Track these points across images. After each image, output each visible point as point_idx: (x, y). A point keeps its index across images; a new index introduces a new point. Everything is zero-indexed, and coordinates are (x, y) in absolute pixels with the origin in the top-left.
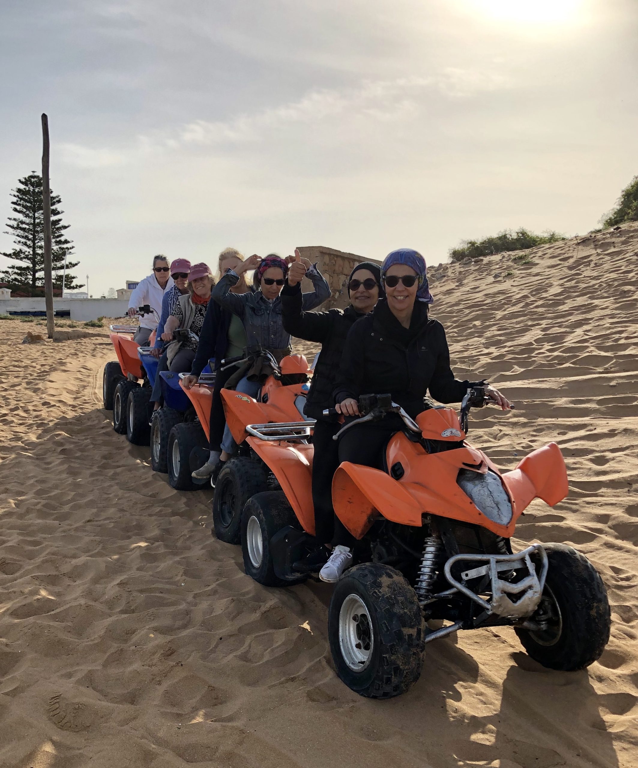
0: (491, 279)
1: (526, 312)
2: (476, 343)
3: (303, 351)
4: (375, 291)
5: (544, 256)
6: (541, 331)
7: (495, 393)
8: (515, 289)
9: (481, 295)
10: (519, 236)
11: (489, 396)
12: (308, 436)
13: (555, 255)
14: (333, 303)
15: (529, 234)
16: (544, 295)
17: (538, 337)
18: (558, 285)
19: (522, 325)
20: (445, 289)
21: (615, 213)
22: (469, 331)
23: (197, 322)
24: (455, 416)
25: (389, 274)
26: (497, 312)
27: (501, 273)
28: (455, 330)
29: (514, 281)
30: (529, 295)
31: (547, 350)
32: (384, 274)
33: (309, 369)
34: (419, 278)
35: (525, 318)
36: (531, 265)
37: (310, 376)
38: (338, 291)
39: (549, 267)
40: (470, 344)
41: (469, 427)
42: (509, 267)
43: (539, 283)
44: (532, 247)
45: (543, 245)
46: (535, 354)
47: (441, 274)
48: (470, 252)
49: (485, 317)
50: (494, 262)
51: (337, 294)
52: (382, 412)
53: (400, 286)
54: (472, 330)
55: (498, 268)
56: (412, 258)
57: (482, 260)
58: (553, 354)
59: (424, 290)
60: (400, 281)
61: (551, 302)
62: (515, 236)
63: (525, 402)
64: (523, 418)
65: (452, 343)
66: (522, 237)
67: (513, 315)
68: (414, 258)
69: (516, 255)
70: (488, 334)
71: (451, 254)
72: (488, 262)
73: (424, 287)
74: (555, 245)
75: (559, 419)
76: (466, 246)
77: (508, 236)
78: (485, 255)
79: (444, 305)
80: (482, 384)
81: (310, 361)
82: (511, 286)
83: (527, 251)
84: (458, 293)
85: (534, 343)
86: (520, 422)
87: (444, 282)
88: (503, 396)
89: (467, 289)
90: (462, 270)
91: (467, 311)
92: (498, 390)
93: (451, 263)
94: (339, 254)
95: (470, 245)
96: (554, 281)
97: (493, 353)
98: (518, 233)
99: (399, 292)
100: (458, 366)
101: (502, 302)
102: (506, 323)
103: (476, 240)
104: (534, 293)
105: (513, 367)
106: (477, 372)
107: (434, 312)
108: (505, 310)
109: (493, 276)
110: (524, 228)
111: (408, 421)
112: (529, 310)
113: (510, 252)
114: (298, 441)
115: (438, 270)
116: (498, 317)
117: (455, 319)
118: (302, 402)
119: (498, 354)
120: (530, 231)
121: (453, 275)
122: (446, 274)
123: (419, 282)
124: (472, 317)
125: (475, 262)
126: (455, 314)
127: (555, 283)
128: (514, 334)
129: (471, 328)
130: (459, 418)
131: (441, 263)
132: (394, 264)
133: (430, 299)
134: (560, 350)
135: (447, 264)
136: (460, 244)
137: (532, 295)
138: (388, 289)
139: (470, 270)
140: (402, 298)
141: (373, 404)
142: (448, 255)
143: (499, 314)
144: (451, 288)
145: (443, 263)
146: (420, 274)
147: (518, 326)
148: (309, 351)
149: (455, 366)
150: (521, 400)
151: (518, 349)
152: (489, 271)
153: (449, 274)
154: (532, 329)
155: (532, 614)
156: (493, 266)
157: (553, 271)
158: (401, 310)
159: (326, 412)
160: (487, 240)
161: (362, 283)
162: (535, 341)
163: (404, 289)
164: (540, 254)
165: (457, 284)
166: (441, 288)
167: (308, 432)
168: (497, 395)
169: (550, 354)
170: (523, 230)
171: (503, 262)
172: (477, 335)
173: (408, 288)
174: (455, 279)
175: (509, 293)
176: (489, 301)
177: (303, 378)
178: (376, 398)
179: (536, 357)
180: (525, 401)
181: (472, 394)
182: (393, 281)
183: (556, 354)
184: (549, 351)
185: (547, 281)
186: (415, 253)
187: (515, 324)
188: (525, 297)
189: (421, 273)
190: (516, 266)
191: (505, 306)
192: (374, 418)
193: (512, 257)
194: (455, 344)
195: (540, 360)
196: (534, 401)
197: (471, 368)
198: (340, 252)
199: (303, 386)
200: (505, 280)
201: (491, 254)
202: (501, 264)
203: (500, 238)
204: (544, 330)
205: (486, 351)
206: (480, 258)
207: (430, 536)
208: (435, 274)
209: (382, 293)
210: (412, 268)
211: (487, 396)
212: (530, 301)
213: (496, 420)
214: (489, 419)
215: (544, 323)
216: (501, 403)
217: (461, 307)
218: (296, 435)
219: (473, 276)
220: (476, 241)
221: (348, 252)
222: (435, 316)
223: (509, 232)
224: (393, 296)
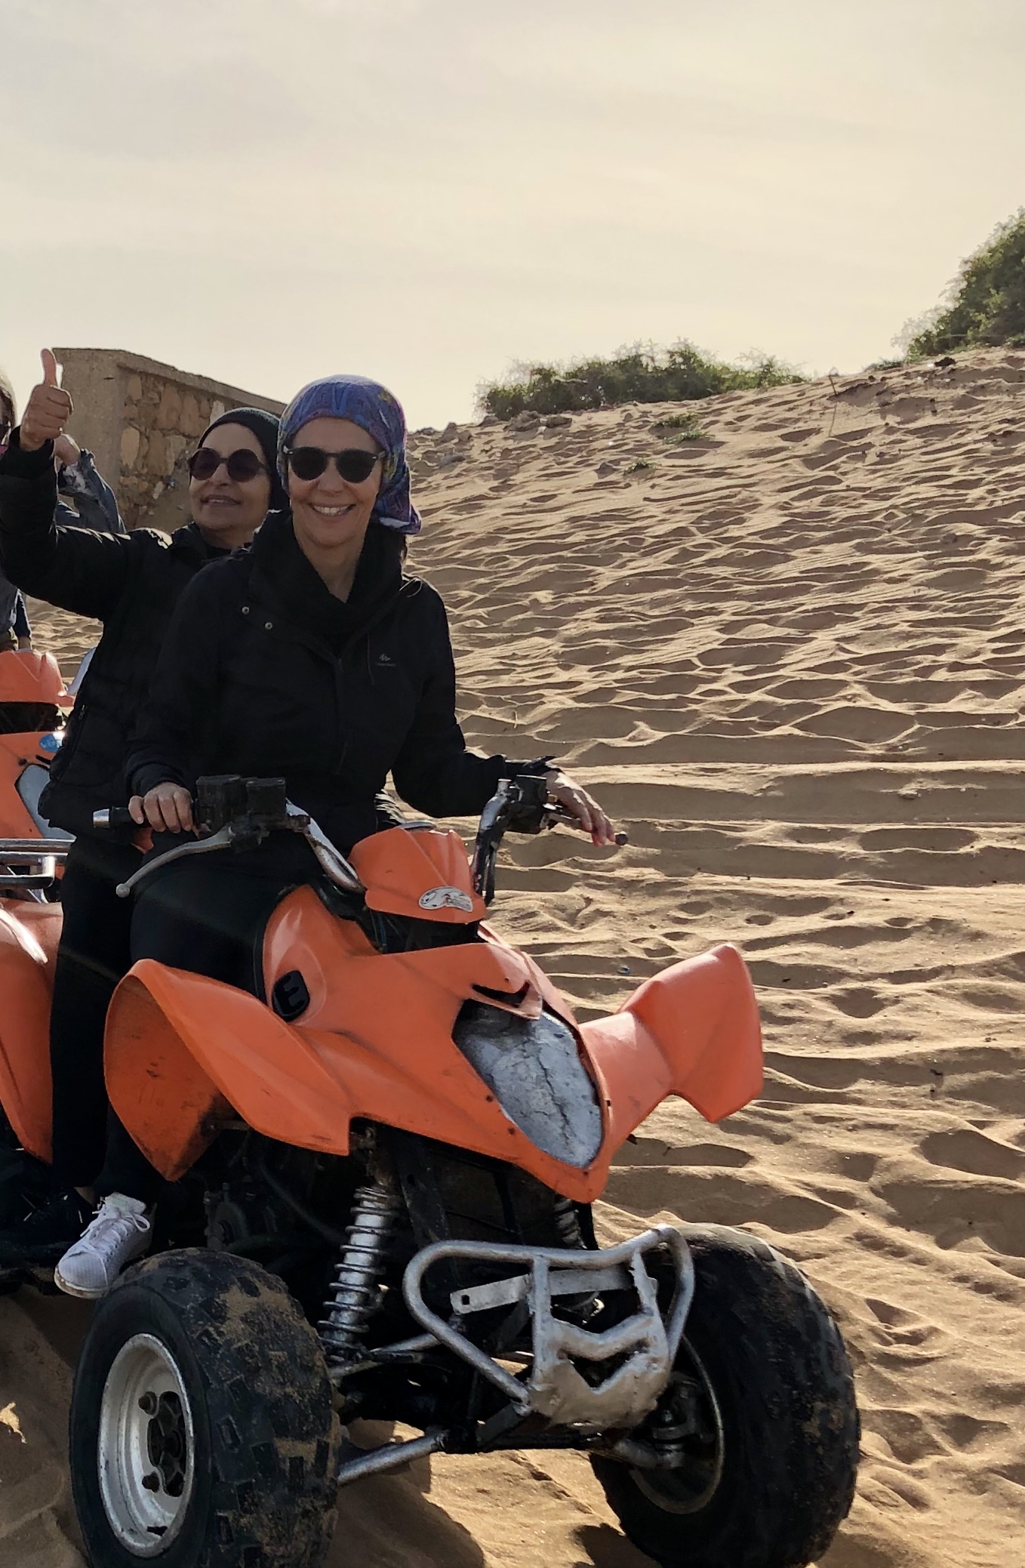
0: (589, 477)
1: (682, 574)
2: (535, 653)
3: (53, 639)
4: (257, 487)
5: (740, 424)
6: (718, 630)
7: (576, 796)
8: (653, 509)
9: (559, 520)
10: (674, 362)
11: (559, 802)
12: (49, 879)
13: (770, 421)
14: (146, 513)
15: (704, 358)
16: (734, 531)
17: (709, 647)
18: (772, 507)
19: (666, 609)
20: (460, 494)
21: (942, 320)
22: (520, 617)
24: (458, 853)
25: (300, 443)
26: (600, 569)
27: (617, 462)
28: (481, 611)
29: (653, 487)
30: (693, 529)
31: (731, 685)
32: (288, 442)
33: (62, 694)
34: (384, 460)
35: (677, 591)
36: (699, 444)
38: (162, 478)
39: (752, 455)
40: (520, 653)
41: (496, 884)
42: (641, 448)
43: (721, 498)
44: (710, 394)
45: (738, 393)
46: (700, 694)
47: (451, 454)
48: (537, 397)
49: (567, 580)
50: (601, 428)
51: (160, 486)
52: (258, 828)
53: (331, 478)
54: (529, 614)
55: (612, 447)
56: (366, 403)
57: (568, 422)
58: (747, 696)
59: (395, 493)
60: (332, 462)
61: (752, 552)
62: (663, 362)
63: (661, 825)
64: (652, 870)
65: (469, 649)
66: (682, 367)
67: (645, 582)
68: (373, 405)
69: (663, 414)
70: (571, 629)
71: (483, 398)
72: (584, 429)
73: (399, 486)
74: (773, 394)
75: (753, 880)
76: (526, 380)
77: (644, 360)
78: (578, 408)
79: (453, 539)
80: (540, 768)
81: (67, 669)
82: (645, 499)
83: (695, 406)
84: (495, 510)
85: (698, 663)
86: (643, 881)
87: (458, 476)
88: (596, 806)
89: (522, 499)
90: (511, 444)
91: (517, 561)
92: (583, 787)
93: (480, 425)
94: (169, 375)
95: (538, 377)
96: (764, 494)
97: (581, 683)
98: (672, 354)
99: (328, 494)
100: (483, 712)
101: (617, 543)
102: (623, 602)
103: (554, 365)
104: (706, 523)
105: (635, 727)
106: (532, 733)
107: (425, 558)
108: (622, 566)
109: (598, 467)
110: (689, 342)
111: (329, 857)
112: (689, 571)
113: (648, 405)
114: (19, 891)
115: (443, 442)
116: (603, 583)
117: (482, 580)
118: (36, 782)
119: (596, 686)
120: (705, 352)
121: (484, 458)
122: (466, 454)
123: (384, 471)
124: (530, 578)
125: (548, 426)
126: (482, 568)
127: (767, 501)
128: (642, 634)
129: (525, 609)
130: (470, 859)
131: (453, 421)
132: (316, 417)
133: (413, 520)
134: (769, 687)
135: (471, 426)
136: (511, 372)
137: (702, 530)
138: (296, 484)
139: (534, 446)
140: (334, 511)
141: (234, 806)
142: (476, 400)
143: (607, 575)
144: (476, 493)
145: (458, 423)
146: (388, 449)
147: (656, 612)
148: (71, 641)
149: (474, 713)
150: (649, 820)
151: (651, 677)
152: (584, 454)
153: (475, 453)
154: (693, 625)
155: (640, 1420)
156: (597, 439)
157: (762, 466)
158: (329, 547)
159: (101, 817)
160: (586, 368)
161: (223, 460)
162: (700, 656)
163: (341, 488)
164: (729, 416)
165: (495, 483)
166: (450, 491)
167: (50, 867)
168: (580, 801)
169: (740, 696)
170: (687, 346)
171: (627, 432)
172: (539, 629)
173: (351, 484)
174: (490, 468)
175: (637, 519)
176: (580, 536)
177: (42, 716)
178: (243, 786)
179: (701, 701)
180: (662, 824)
181: (512, 795)
182: (311, 462)
183: (755, 696)
184: (737, 686)
185: (745, 494)
186: (378, 389)
187: (650, 607)
188: (681, 532)
189: (391, 446)
190: (660, 445)
191: (624, 554)
192: (236, 842)
193: (651, 419)
194: (477, 650)
195: (708, 711)
196: (687, 825)
197: (518, 722)
198: (174, 369)
199: (44, 740)
200: (627, 481)
201: (595, 405)
202: (619, 437)
203: (622, 365)
204: (727, 627)
205: (563, 676)
206: (563, 415)
207: (371, 1182)
208: (436, 452)
209: (278, 496)
210: (367, 430)
211: (554, 804)
212: (694, 546)
213: (577, 872)
214: (558, 866)
215: (729, 609)
216: (590, 825)
217: (502, 547)
218: (15, 876)
219: (540, 464)
220: (556, 368)
221: (196, 373)
222: (428, 569)
223: (648, 348)
224: (311, 505)
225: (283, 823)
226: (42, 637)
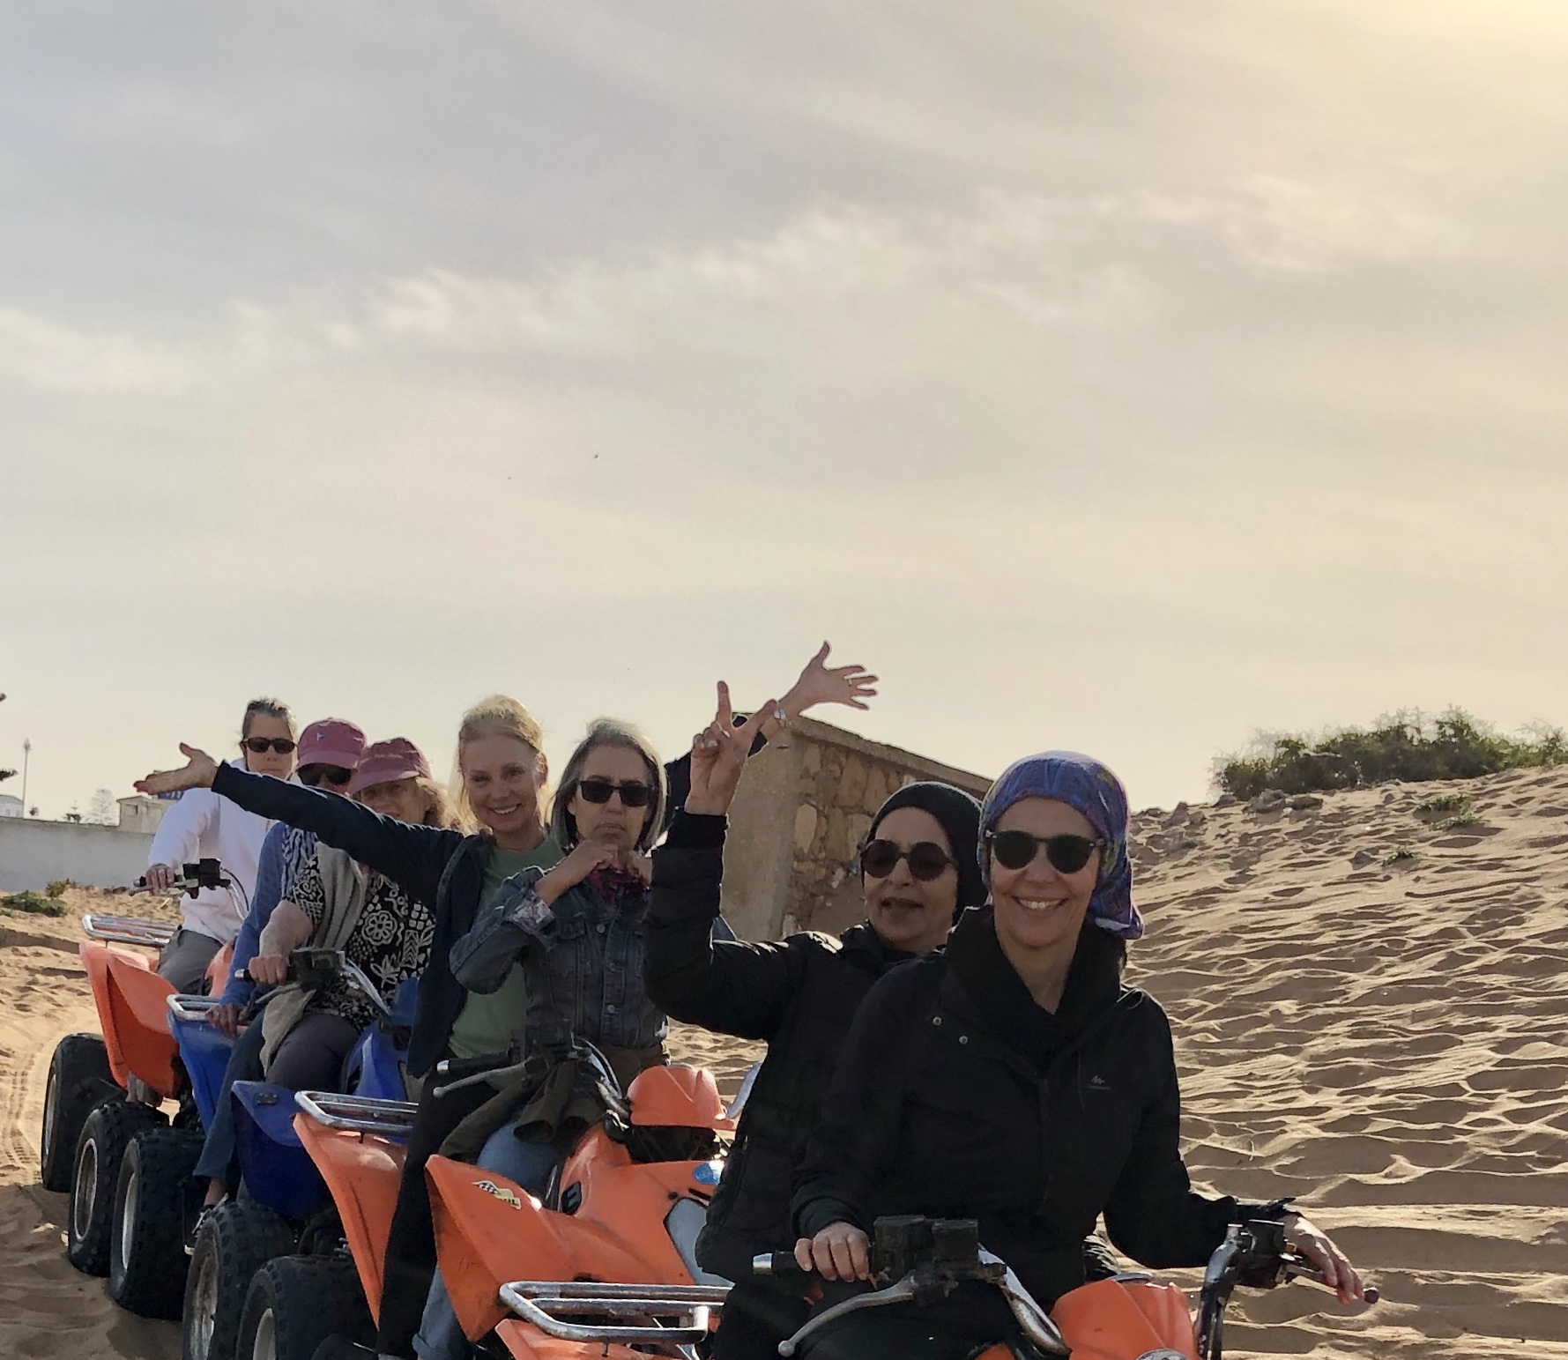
0: (1342, 867)
1: (1449, 983)
2: (1277, 1073)
3: (713, 1050)
4: (943, 884)
5: (1519, 808)
6: (1491, 1049)
7: (1319, 1245)
8: (1416, 906)
9: (1307, 917)
10: (1443, 735)
11: (1299, 1252)
12: (701, 1332)
13: (1555, 805)
14: (823, 905)
15: (1478, 729)
16: (1512, 933)
17: (1480, 1068)
18: (1557, 905)
19: (1431, 1023)
20: (1190, 886)
22: (1259, 1030)
23: (371, 929)
24: (1180, 1309)
25: (1006, 825)
26: (1353, 976)
27: (1375, 851)
28: (1213, 1023)
29: (1417, 879)
30: (1463, 930)
31: (1507, 1114)
32: (992, 825)
33: (721, 1116)
34: (1103, 849)
35: (1443, 1002)
36: (1475, 831)
37: (726, 1136)
38: (842, 865)
39: (1534, 844)
40: (1258, 1073)
41: (1224, 1346)
42: (1403, 834)
43: (1499, 894)
44: (1485, 773)
45: (1519, 771)
46: (1468, 1124)
47: (1181, 838)
48: (1282, 773)
49: (1312, 990)
50: (1356, 811)
51: (840, 873)
52: (944, 1278)
53: (1040, 867)
54: (1270, 1028)
55: (1369, 833)
56: (1084, 782)
57: (1318, 803)
58: (1524, 1127)
59: (1114, 889)
60: (1042, 850)
61: (1532, 957)
62: (1431, 734)
63: (1421, 1277)
64: (1410, 1330)
65: (1199, 1067)
66: (1454, 740)
67: (1405, 992)
68: (1092, 785)
69: (1430, 794)
70: (1319, 1046)
71: (1219, 774)
72: (1336, 811)
73: (1118, 882)
74: (1559, 773)
75: (1528, 1342)
76: (1270, 754)
77: (1409, 732)
78: (1330, 787)
79: (1183, 938)
80: (1277, 1211)
81: (724, 1087)
82: (1408, 894)
83: (1467, 786)
84: (1232, 905)
85: (1467, 1087)
86: (1398, 1342)
87: (1190, 864)
88: (1343, 1257)
89: (1264, 892)
90: (1251, 828)
91: (1256, 965)
92: (1327, 1232)
93: (1216, 805)
94: (852, 744)
95: (1284, 750)
96: (1547, 891)
97: (1329, 1109)
98: (1441, 725)
99: (1038, 885)
100: (1215, 1141)
101: (1373, 946)
102: (1380, 1015)
103: (1304, 736)
104: (1479, 924)
105: (1394, 1161)
106: (1271, 1167)
107: (1148, 960)
108: (1379, 972)
109: (1352, 856)
110: (1463, 710)
111: (1028, 1312)
112: (1459, 979)
113: (1412, 784)
114: (667, 1347)
115: (1171, 825)
116: (1357, 992)
117: (1215, 987)
118: (690, 1224)
119: (1347, 1113)
120: (1481, 723)
121: (1219, 844)
122: (1198, 839)
123: (1102, 862)
124: (1271, 984)
125: (1294, 807)
126: (1215, 972)
127: (1551, 898)
128: (1402, 1052)
129: (1263, 1021)
130: (1194, 1316)
131: (1183, 800)
132: (1025, 796)
133: (1134, 922)
134: (1550, 1116)
135: (1205, 806)
136: (1253, 743)
137: (1475, 932)
138: (1000, 873)
139: (1278, 831)
140: (1043, 905)
141: (919, 1250)
142: (1211, 775)
143: (1361, 983)
144: (1210, 885)
145: (1190, 803)
146: (1108, 836)
147: (1419, 1027)
148: (733, 1052)
149: (1202, 1142)
150: (1408, 1271)
151: (1411, 1103)
152: (1337, 840)
153: (1209, 838)
154: (1462, 1042)
156: (1353, 824)
157: (1546, 857)
158: (1036, 949)
159: (762, 1263)
160: (1340, 740)
161: (904, 855)
162: (1469, 1079)
163: (1051, 879)
164: (1508, 798)
165: (1232, 874)
166: (1179, 883)
167: (702, 1319)
168: (1323, 1250)
169: (1516, 1127)
170: (1459, 715)
171: (1388, 816)
172: (1281, 1045)
173: (1065, 876)
174: (1227, 856)
175: (1397, 918)
176: (1329, 937)
177: (698, 1143)
178: (928, 1228)
179: (1470, 1132)
180: (1422, 1275)
181: (1244, 1243)
182: (1017, 849)
183: (1534, 1127)
184: (1513, 1115)
185: (1524, 890)
186: (1099, 769)
187: (1411, 1021)
188: (1449, 934)
189: (1112, 835)
190: (1426, 831)
191: (1382, 958)
192: (918, 1294)
193: (1416, 801)
194: (1208, 1069)
195: (1479, 1143)
196: (1452, 1277)
197: (1254, 1153)
198: (858, 737)
199: (698, 1171)
200: (1386, 873)
201: (1351, 784)
202: (1378, 821)
203: (1382, 737)
204: (1502, 1046)
205: (1309, 1100)
206: (1313, 795)
208: (1163, 837)
210: (1084, 813)
211: (1292, 1254)
212: (1465, 950)
213: (1322, 1330)
214: (1299, 1323)
215: (1504, 1024)
216: (1335, 1280)
217: (1238, 949)
218: (662, 1328)
219: (1285, 851)
220: (1305, 740)
221: (884, 741)
222: (1152, 973)
223: (1414, 718)
224: (1016, 899)
225: (975, 1272)
226: (699, 1047)
